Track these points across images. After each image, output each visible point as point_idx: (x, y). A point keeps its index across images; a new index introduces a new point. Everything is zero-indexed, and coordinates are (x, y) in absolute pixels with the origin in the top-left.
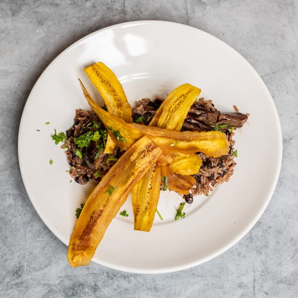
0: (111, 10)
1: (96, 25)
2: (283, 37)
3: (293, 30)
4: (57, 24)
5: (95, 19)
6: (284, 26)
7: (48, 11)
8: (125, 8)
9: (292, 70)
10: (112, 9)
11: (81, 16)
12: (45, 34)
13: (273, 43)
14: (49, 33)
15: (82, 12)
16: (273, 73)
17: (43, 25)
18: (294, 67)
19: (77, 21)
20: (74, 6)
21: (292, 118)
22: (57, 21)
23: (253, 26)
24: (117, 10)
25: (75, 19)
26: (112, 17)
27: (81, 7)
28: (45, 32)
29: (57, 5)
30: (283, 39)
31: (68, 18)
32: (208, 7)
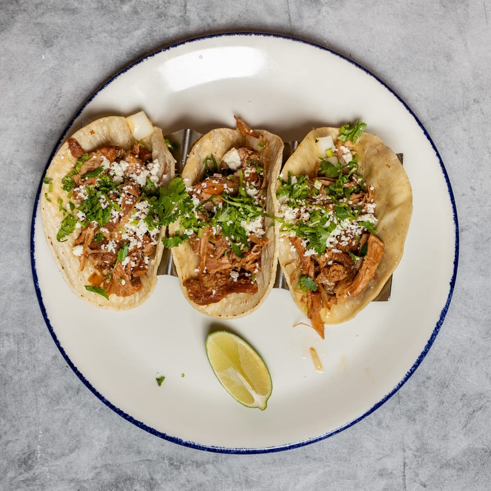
0: (163, 18)
1: (140, 44)
2: (449, 57)
3: (466, 45)
4: (76, 44)
5: (138, 33)
6: (451, 38)
7: (59, 21)
8: (188, 14)
9: (464, 114)
10: (165, 15)
11: (114, 28)
12: (56, 62)
13: (431, 68)
14: (63, 60)
15: (115, 23)
16: (432, 119)
17: (52, 46)
18: (467, 109)
19: (108, 38)
20: (103, 12)
21: (463, 195)
22: (75, 39)
23: (400, 39)
24: (174, 17)
25: (105, 35)
26: (166, 30)
27: (114, 13)
28: (56, 58)
29: (74, 11)
30: (448, 61)
31: (93, 33)
32: (325, 9)
